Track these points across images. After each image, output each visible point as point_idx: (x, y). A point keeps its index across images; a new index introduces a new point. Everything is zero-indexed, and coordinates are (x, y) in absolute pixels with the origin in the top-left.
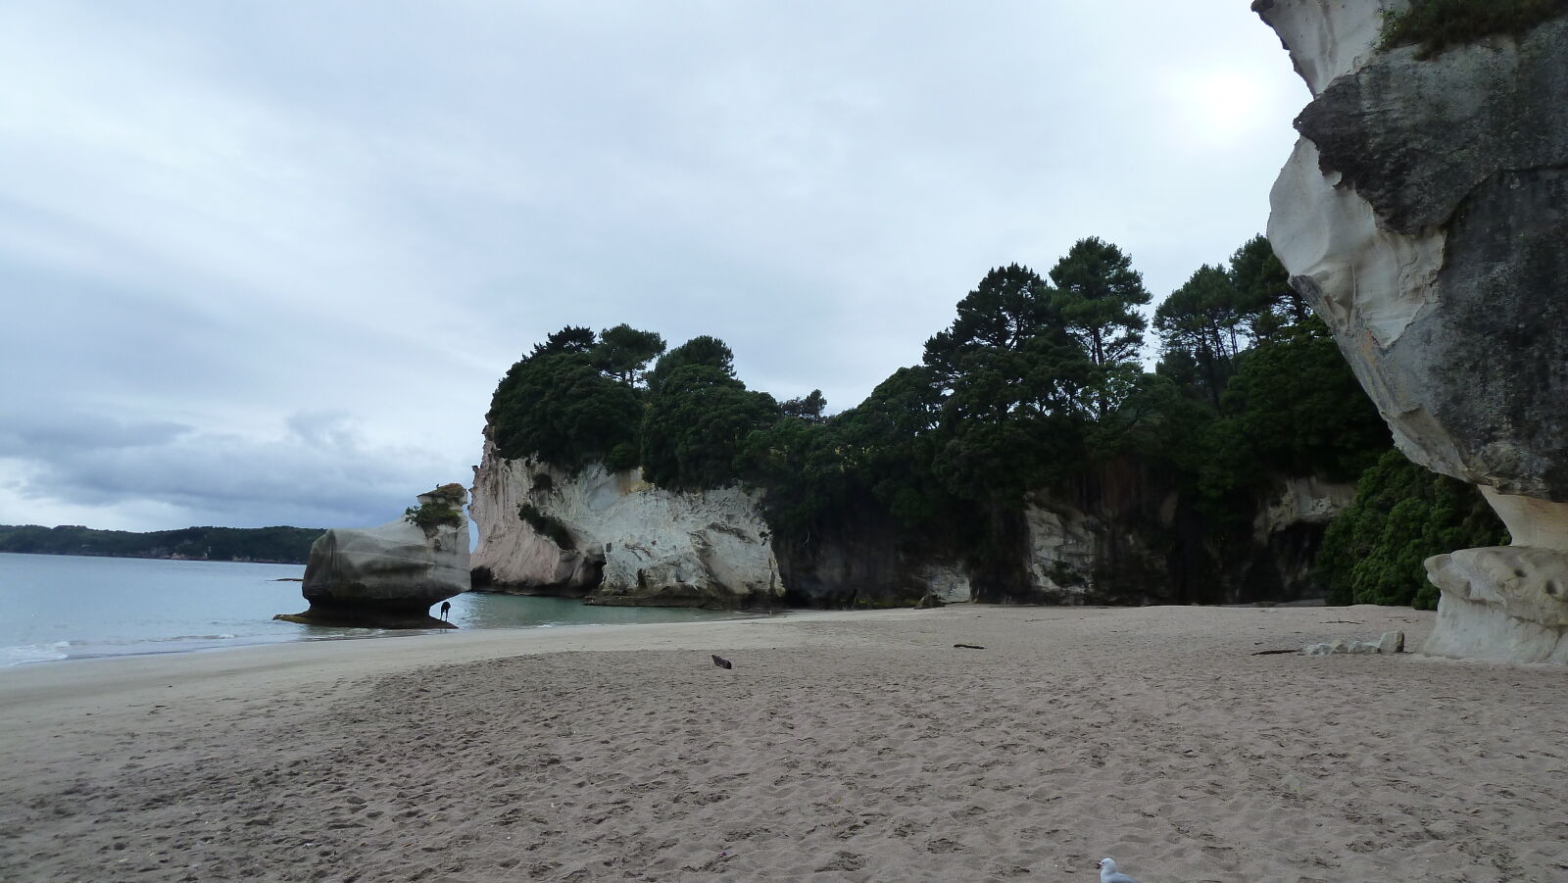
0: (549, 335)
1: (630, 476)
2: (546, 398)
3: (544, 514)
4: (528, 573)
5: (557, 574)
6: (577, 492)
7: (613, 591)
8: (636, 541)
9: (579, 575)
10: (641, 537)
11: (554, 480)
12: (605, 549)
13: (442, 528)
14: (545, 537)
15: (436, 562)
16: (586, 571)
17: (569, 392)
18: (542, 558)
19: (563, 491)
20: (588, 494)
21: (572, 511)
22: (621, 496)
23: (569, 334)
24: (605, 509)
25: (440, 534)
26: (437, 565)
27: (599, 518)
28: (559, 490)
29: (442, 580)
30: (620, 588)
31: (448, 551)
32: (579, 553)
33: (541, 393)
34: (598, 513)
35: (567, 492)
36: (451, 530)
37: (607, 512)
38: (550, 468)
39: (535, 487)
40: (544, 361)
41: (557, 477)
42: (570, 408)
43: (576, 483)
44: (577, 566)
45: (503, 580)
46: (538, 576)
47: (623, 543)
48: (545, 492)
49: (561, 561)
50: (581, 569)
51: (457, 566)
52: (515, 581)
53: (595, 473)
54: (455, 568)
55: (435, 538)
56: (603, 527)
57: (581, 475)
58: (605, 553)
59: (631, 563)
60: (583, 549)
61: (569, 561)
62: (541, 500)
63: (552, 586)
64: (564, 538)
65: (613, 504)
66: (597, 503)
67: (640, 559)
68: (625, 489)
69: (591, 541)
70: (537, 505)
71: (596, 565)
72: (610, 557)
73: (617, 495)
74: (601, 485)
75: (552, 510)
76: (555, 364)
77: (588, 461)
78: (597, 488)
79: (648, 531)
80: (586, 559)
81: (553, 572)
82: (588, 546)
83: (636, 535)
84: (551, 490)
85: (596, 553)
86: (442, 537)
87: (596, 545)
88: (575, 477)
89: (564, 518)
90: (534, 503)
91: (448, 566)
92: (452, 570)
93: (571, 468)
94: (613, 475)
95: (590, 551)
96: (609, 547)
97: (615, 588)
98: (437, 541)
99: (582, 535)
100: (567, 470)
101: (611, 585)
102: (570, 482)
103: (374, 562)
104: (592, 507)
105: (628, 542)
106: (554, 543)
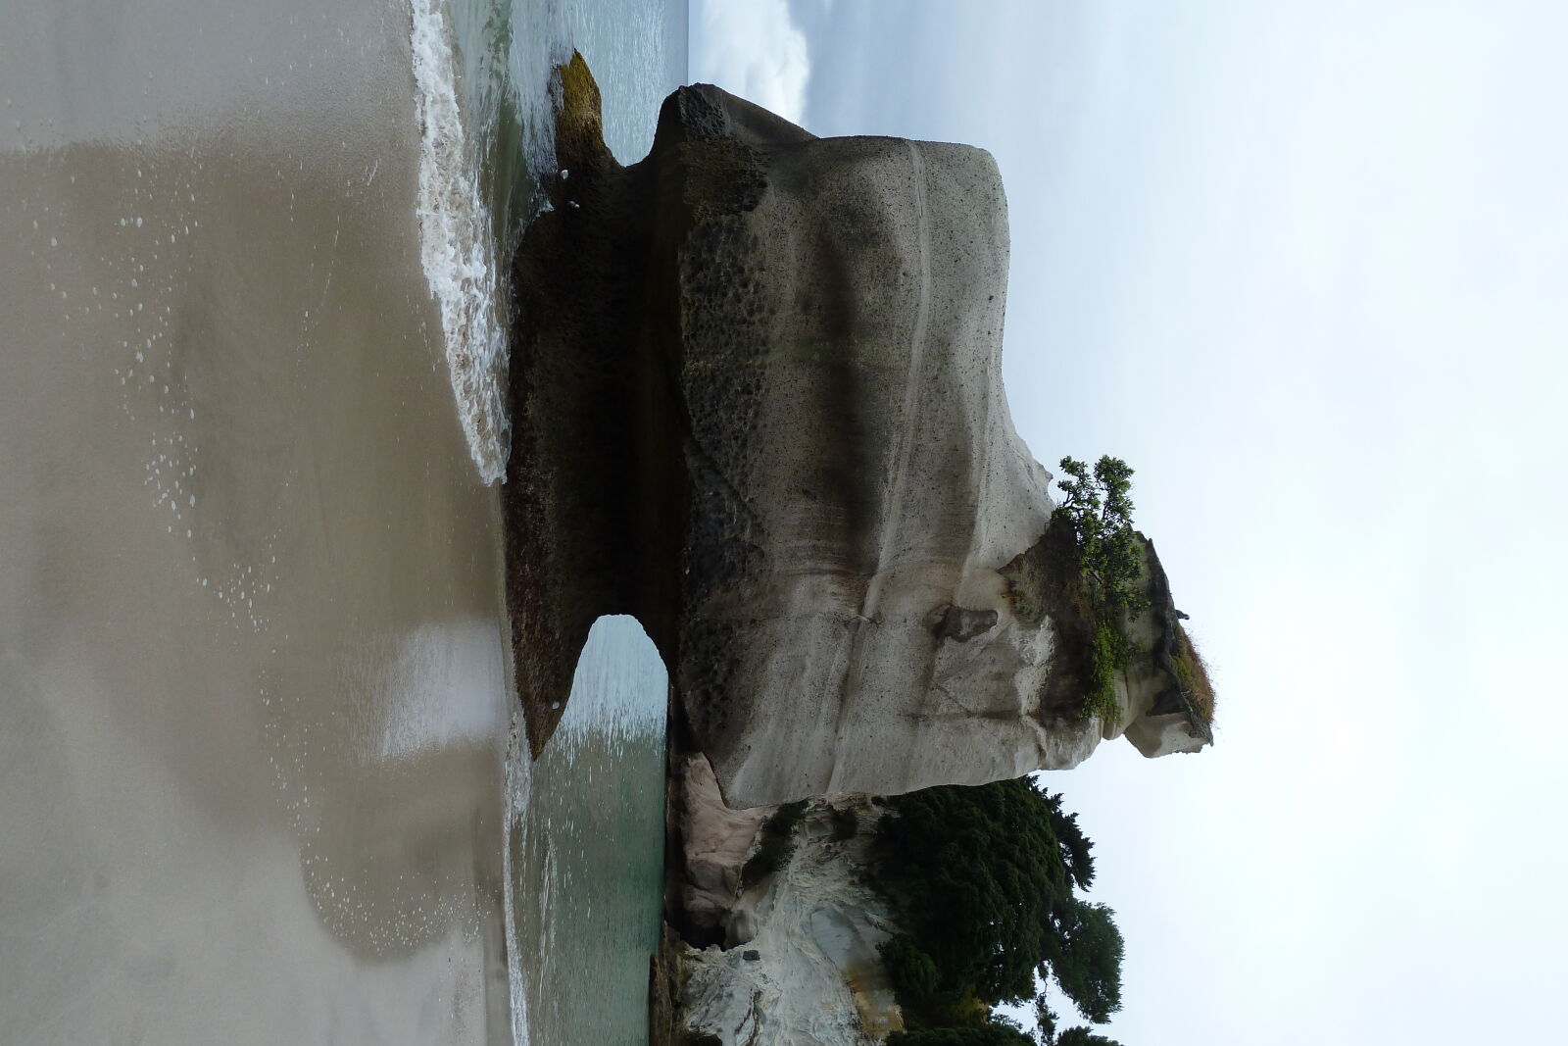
0: (1075, 815)
1: (881, 988)
2: (990, 824)
3: (796, 832)
4: (702, 813)
5: (703, 864)
6: (838, 886)
7: (678, 981)
8: (767, 1012)
9: (701, 901)
10: (776, 1023)
11: (849, 842)
12: (749, 947)
13: (1041, 644)
14: (759, 837)
15: (877, 621)
16: (708, 913)
17: (1009, 865)
18: (725, 833)
19: (835, 862)
20: (837, 908)
21: (805, 881)
22: (843, 972)
23: (1080, 848)
24: (815, 940)
25: (1015, 634)
26: (857, 630)
27: (798, 930)
28: (837, 853)
29: (777, 662)
30: (684, 995)
31: (927, 679)
32: (738, 897)
33: (995, 817)
34: (810, 925)
35: (834, 867)
36: (1028, 686)
37: (811, 946)
38: (870, 835)
39: (836, 813)
40: (1040, 813)
41: (856, 846)
42: (985, 869)
43: (852, 883)
44: (715, 897)
45: (688, 775)
46: (696, 831)
47: (761, 985)
48: (830, 830)
49: (723, 869)
50: (710, 905)
51: (846, 731)
52: (687, 795)
53: (875, 918)
54: (836, 724)
55: (1003, 614)
56: (783, 938)
57: (867, 891)
58: (741, 949)
59: (729, 1012)
60: (744, 904)
61: (724, 883)
62: (817, 825)
63: (681, 856)
64: (762, 870)
65: (828, 959)
66: (824, 924)
67: (738, 1031)
68: (855, 980)
69: (759, 918)
70: (808, 819)
71: (720, 932)
72: (733, 963)
73: (842, 962)
74: (855, 931)
75: (804, 845)
76: (1039, 830)
77: (893, 904)
78: (851, 926)
79: (787, 1037)
80: (726, 912)
81: (702, 856)
82: (751, 913)
83: (779, 1011)
84: (833, 839)
85: (740, 930)
86: (1001, 644)
87: (752, 928)
88: (862, 882)
89: (794, 866)
90: (809, 813)
91: (847, 688)
92: (827, 706)
93: (875, 873)
94: (877, 954)
95: (741, 917)
96: (752, 956)
97: (684, 983)
98: (984, 618)
99: (766, 901)
100: (870, 865)
101: (688, 975)
102: (852, 872)
103: (889, 269)
104: (815, 916)
105: (765, 998)
106: (752, 853)
